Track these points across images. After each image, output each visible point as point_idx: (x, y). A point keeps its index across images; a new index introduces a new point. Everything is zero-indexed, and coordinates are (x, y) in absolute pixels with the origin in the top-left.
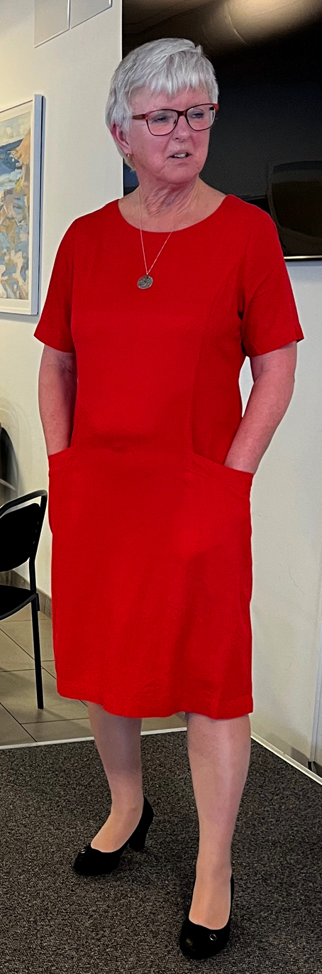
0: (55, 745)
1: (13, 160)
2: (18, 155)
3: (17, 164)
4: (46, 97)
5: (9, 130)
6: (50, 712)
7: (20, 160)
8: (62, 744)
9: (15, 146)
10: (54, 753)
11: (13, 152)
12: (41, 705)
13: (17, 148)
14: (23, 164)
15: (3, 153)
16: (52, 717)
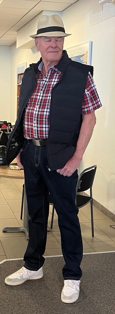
0: (105, 253)
1: (81, 60)
2: (83, 58)
3: (83, 61)
4: (93, 41)
5: (80, 51)
6: (96, 238)
7: (84, 60)
8: (107, 253)
9: (82, 56)
10: (105, 256)
11: (81, 58)
12: (93, 236)
13: (83, 57)
14: (85, 61)
15: (78, 58)
16: (97, 240)
